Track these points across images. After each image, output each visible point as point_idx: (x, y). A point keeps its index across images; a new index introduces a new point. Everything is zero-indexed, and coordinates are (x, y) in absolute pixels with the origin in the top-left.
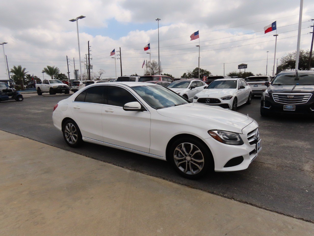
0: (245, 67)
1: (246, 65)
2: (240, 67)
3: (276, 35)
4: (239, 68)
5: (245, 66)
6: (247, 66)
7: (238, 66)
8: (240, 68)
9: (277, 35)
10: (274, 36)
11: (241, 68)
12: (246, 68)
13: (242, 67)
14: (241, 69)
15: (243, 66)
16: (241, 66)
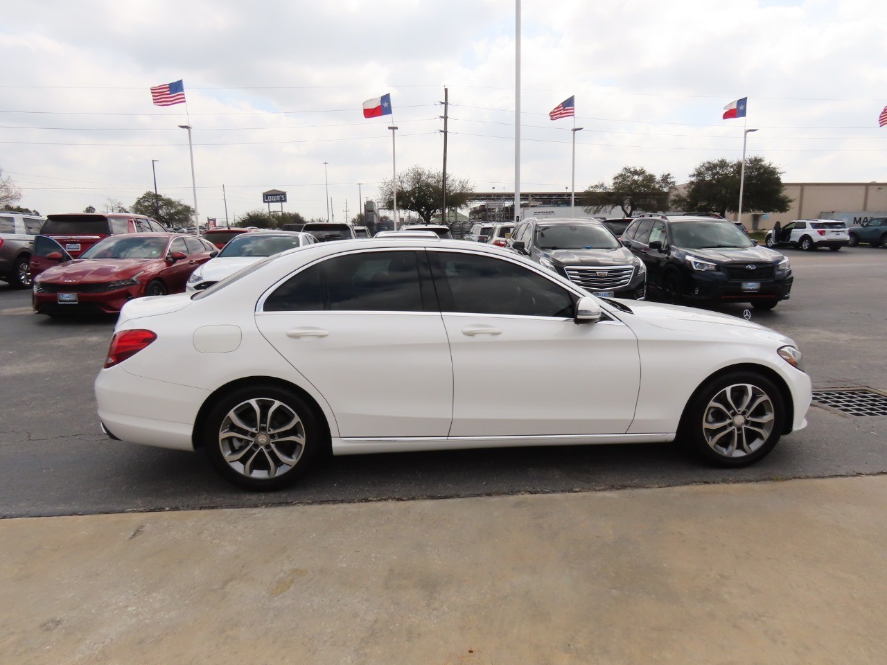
0: (281, 198)
1: (284, 194)
2: (267, 199)
3: (394, 128)
4: (264, 202)
5: (280, 196)
6: (285, 197)
7: (264, 196)
8: (269, 202)
9: (396, 128)
10: (390, 128)
11: (272, 201)
12: (285, 201)
13: (274, 198)
14: (270, 204)
15: (277, 195)
16: (271, 196)
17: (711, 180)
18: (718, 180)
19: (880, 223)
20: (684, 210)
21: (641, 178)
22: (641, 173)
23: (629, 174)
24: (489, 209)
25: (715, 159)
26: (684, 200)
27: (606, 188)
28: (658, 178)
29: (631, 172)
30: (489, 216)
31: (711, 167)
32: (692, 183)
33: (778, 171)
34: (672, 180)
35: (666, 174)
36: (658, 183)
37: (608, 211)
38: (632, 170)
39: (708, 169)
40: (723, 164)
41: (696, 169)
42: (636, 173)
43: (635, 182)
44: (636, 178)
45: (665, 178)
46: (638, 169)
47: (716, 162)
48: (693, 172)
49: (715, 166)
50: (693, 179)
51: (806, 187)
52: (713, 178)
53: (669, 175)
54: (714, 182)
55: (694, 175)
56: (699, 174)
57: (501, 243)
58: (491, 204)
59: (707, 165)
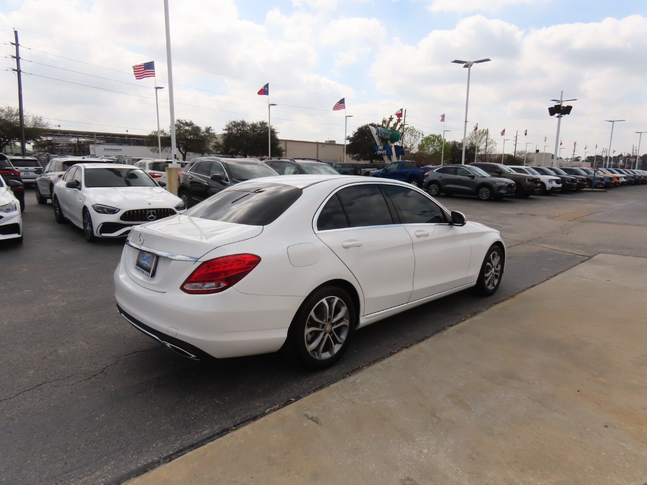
17: (236, 134)
18: (241, 135)
19: (340, 166)
20: (221, 153)
21: (190, 129)
22: (191, 124)
23: (181, 125)
24: (57, 144)
25: (238, 120)
26: (222, 146)
27: (165, 134)
28: (203, 129)
29: (183, 123)
30: (57, 150)
31: (236, 125)
32: (225, 135)
33: (276, 131)
34: (213, 132)
35: (208, 127)
36: (203, 133)
37: (168, 151)
38: (184, 122)
39: (234, 126)
40: (243, 124)
41: (227, 126)
42: (186, 124)
43: (186, 131)
44: (187, 128)
45: (208, 130)
46: (188, 121)
47: (239, 121)
48: (225, 127)
49: (238, 124)
50: (226, 132)
51: (287, 143)
52: (238, 132)
53: (210, 128)
54: (238, 135)
55: (226, 130)
56: (229, 129)
57: (155, 175)
58: (58, 140)
59: (233, 124)
